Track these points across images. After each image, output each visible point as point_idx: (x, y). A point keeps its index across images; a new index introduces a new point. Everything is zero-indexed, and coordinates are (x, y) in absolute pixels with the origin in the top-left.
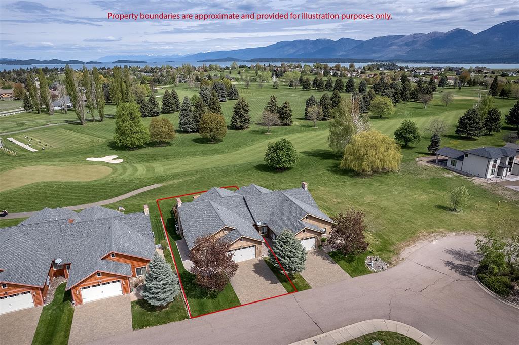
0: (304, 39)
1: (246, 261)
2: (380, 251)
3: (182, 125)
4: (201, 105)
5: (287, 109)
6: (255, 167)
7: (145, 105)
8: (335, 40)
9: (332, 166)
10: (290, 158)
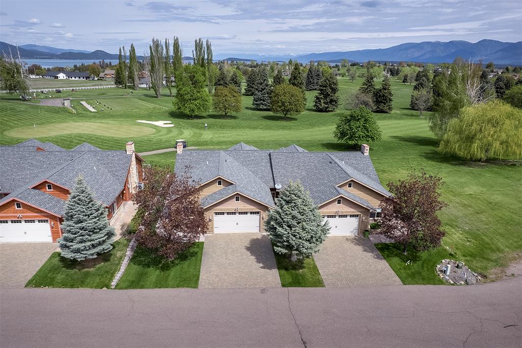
0: (433, 41)
1: (244, 234)
2: (471, 256)
3: (257, 101)
4: (279, 79)
5: (386, 91)
6: (322, 144)
7: (226, 83)
8: (473, 42)
9: (429, 152)
10: (368, 132)
